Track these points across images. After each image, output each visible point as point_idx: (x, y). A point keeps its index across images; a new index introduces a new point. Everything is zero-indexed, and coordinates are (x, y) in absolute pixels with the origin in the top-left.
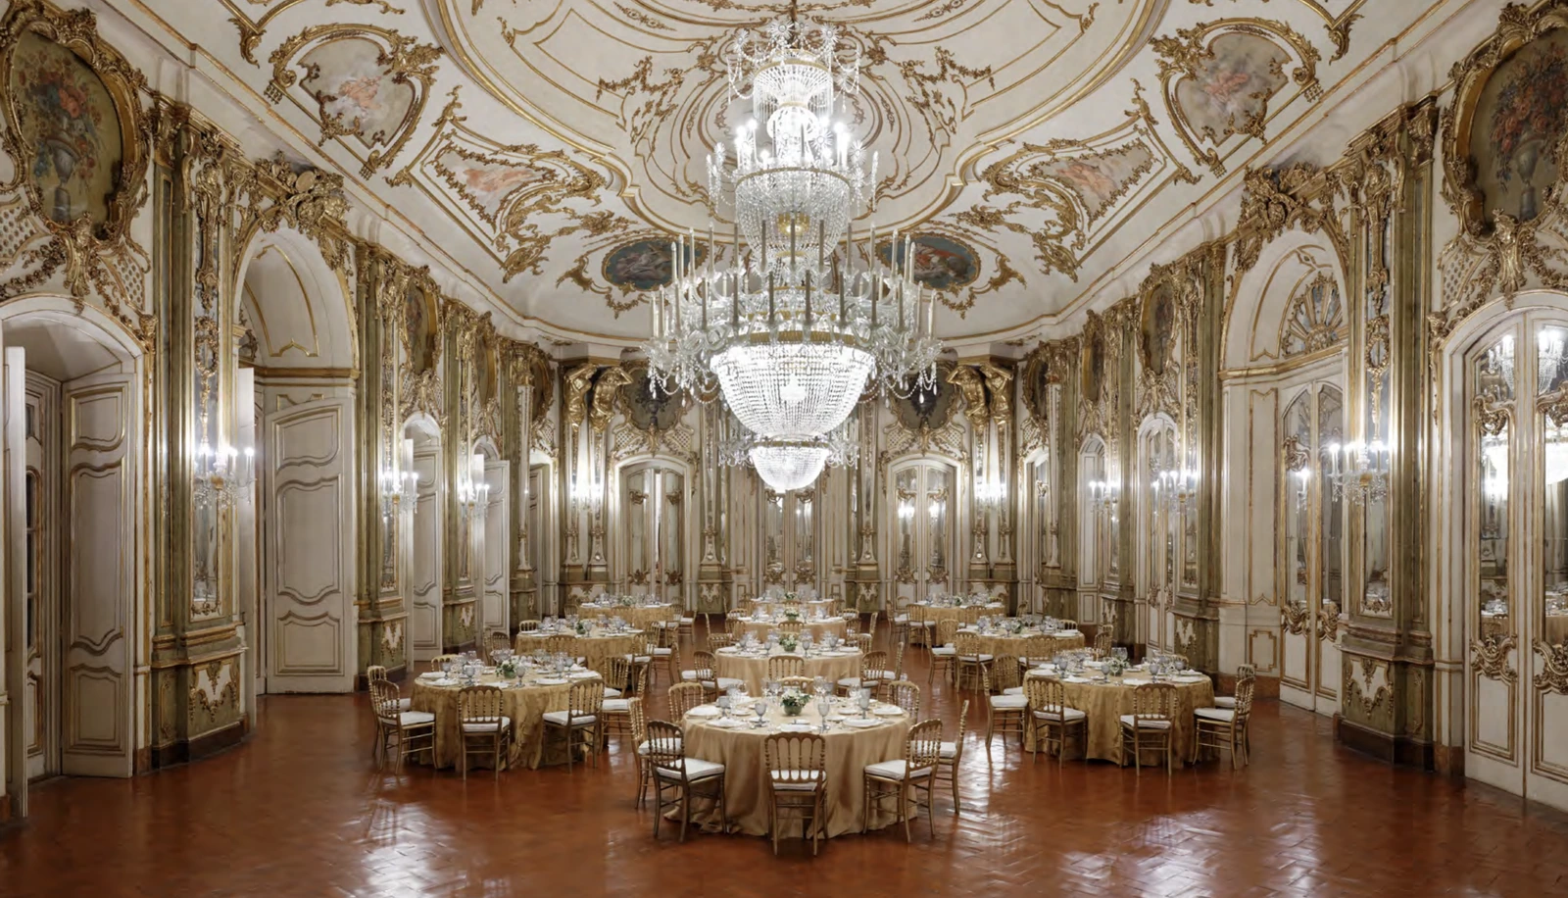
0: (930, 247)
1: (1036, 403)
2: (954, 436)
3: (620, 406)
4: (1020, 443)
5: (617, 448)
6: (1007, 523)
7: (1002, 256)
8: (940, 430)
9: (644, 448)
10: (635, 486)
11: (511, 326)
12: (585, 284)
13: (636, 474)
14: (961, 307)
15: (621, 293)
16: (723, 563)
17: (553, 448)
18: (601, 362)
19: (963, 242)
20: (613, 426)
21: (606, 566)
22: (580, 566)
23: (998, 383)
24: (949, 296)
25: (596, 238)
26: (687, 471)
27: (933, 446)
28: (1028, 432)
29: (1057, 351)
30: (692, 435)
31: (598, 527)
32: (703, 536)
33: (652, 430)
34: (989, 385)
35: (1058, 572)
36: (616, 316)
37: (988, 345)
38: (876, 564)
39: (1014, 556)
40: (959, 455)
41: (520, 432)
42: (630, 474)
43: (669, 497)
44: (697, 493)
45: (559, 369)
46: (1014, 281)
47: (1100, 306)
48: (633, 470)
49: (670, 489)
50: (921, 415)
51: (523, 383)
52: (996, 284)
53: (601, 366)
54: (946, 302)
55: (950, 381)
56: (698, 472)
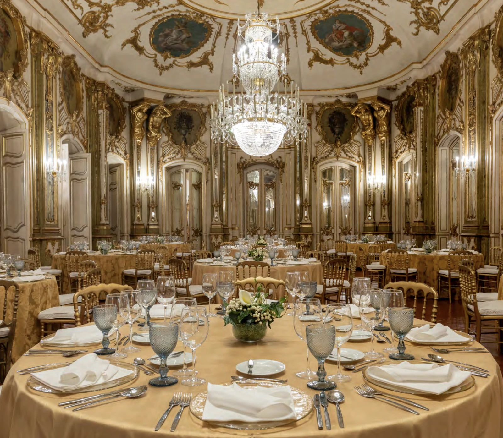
0: (344, 23)
1: (404, 126)
2: (355, 148)
3: (165, 131)
4: (394, 150)
5: (164, 156)
6: (386, 198)
7: (388, 26)
8: (347, 145)
9: (179, 155)
10: (175, 179)
11: (92, 70)
12: (140, 50)
13: (176, 173)
14: (360, 67)
15: (162, 58)
16: (224, 223)
17: (126, 154)
18: (153, 102)
19: (365, 18)
20: (161, 143)
21: (158, 225)
22: (143, 225)
23: (382, 114)
24: (353, 60)
25: (142, 12)
26: (203, 169)
27: (343, 154)
28: (399, 142)
29: (422, 86)
30: (206, 148)
31: (153, 202)
32: (212, 207)
33: (183, 145)
34: (376, 115)
35: (422, 224)
36: (161, 74)
37: (377, 89)
38: (311, 224)
39: (390, 217)
40: (358, 159)
41: (100, 138)
42: (172, 171)
43: (194, 185)
44: (209, 182)
45: (129, 107)
46: (394, 44)
47: (455, 46)
48: (174, 170)
49: (194, 181)
50: (336, 136)
51: (101, 108)
52: (382, 48)
53: (153, 104)
54: (351, 64)
55: (353, 114)
56: (209, 170)
